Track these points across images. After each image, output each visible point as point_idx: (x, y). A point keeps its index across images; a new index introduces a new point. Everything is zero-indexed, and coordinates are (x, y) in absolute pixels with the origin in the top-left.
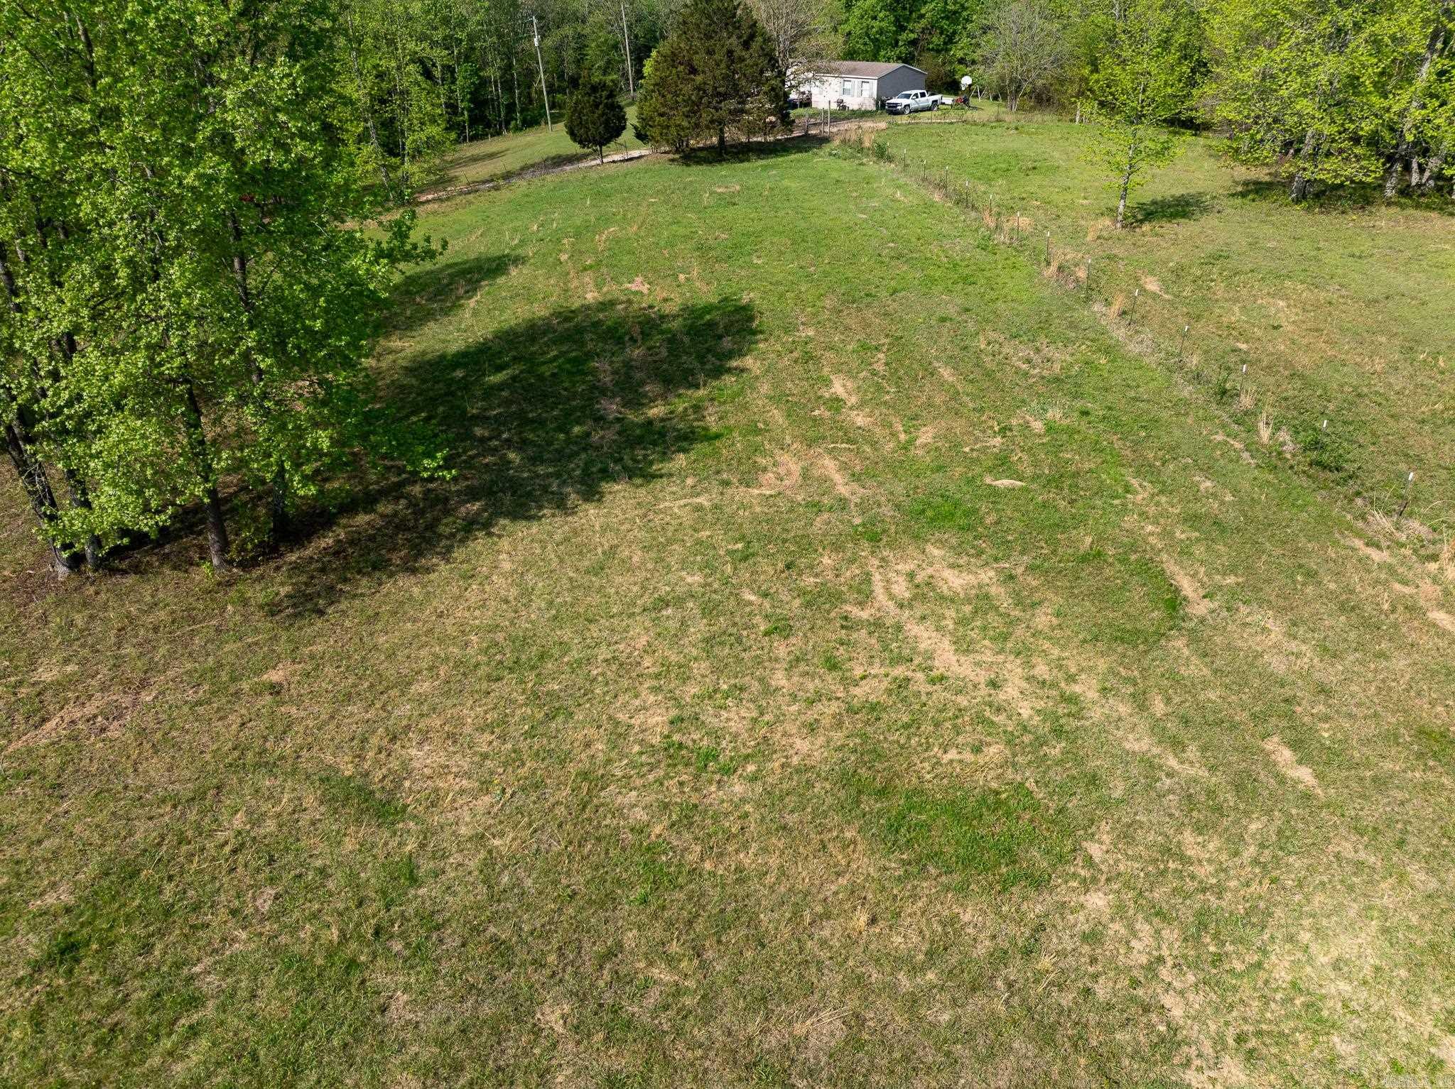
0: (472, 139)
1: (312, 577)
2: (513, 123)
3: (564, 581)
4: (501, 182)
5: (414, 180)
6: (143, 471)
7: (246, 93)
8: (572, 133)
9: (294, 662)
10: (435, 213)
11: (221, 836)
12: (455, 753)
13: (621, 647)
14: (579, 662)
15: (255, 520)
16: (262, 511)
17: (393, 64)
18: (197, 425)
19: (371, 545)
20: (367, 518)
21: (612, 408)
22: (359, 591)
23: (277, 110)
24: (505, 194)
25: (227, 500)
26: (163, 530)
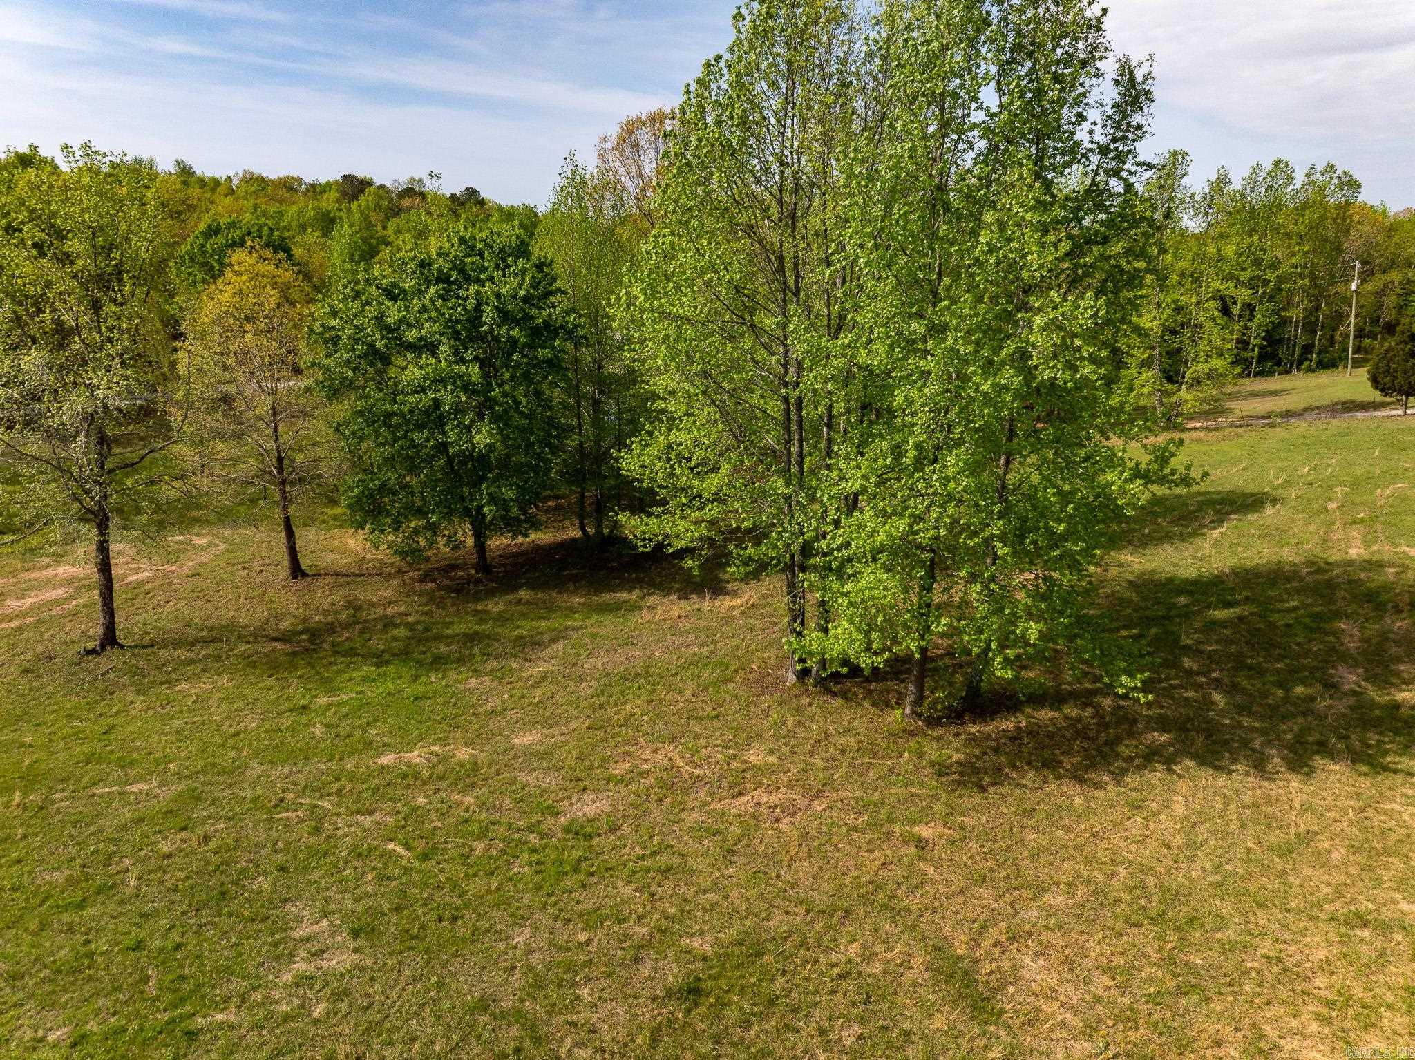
0: (1257, 375)
1: (985, 753)
2: (1306, 364)
3: (1240, 849)
4: (1279, 420)
5: (1187, 408)
6: (876, 617)
7: (1052, 319)
8: (1374, 381)
9: (945, 825)
10: (1199, 440)
11: (834, 957)
12: (1068, 981)
13: (1291, 949)
14: (1234, 946)
15: (951, 684)
16: (959, 677)
17: (1193, 300)
18: (929, 590)
19: (1047, 741)
20: (1052, 714)
21: (1351, 678)
22: (1023, 782)
23: (1075, 335)
24: (1279, 433)
25: (933, 659)
26: (875, 670)
